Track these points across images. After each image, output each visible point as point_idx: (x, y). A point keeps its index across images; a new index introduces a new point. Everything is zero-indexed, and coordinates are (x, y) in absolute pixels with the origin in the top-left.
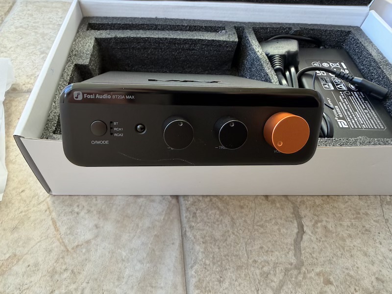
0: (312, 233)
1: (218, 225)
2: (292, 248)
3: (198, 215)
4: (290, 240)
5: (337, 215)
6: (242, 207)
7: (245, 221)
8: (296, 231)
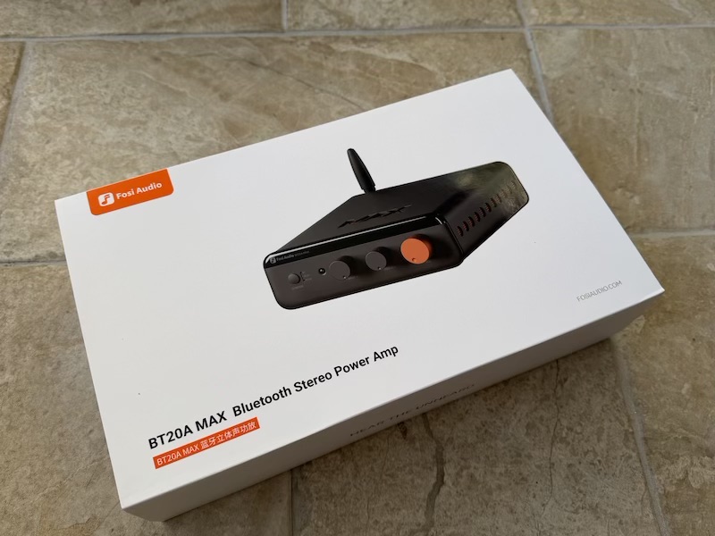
0: (453, 484)
1: (338, 475)
2: (425, 504)
4: (423, 495)
5: (491, 459)
6: (370, 449)
7: (372, 469)
8: (433, 481)
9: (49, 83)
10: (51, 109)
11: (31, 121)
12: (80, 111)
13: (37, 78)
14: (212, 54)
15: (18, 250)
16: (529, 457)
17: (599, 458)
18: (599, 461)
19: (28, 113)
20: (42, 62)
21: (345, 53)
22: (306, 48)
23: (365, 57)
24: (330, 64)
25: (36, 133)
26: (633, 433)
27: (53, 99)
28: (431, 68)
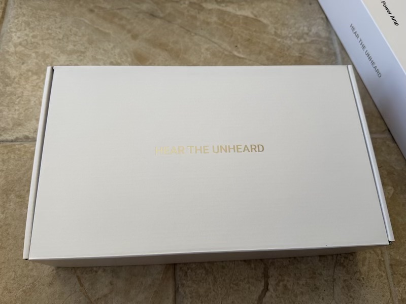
0: (274, 290)
1: (203, 283)
3: (188, 274)
4: (255, 297)
5: (297, 275)
7: (224, 280)
8: (262, 288)
9: (23, 24)
10: (25, 42)
11: (12, 49)
12: (43, 44)
13: (16, 21)
14: (127, 8)
15: (5, 133)
16: (321, 274)
17: (362, 276)
18: (363, 278)
19: (10, 44)
20: (19, 10)
21: (210, 10)
22: (186, 6)
23: (223, 13)
24: (201, 17)
25: (16, 57)
26: (384, 261)
27: (27, 35)
28: (265, 21)
